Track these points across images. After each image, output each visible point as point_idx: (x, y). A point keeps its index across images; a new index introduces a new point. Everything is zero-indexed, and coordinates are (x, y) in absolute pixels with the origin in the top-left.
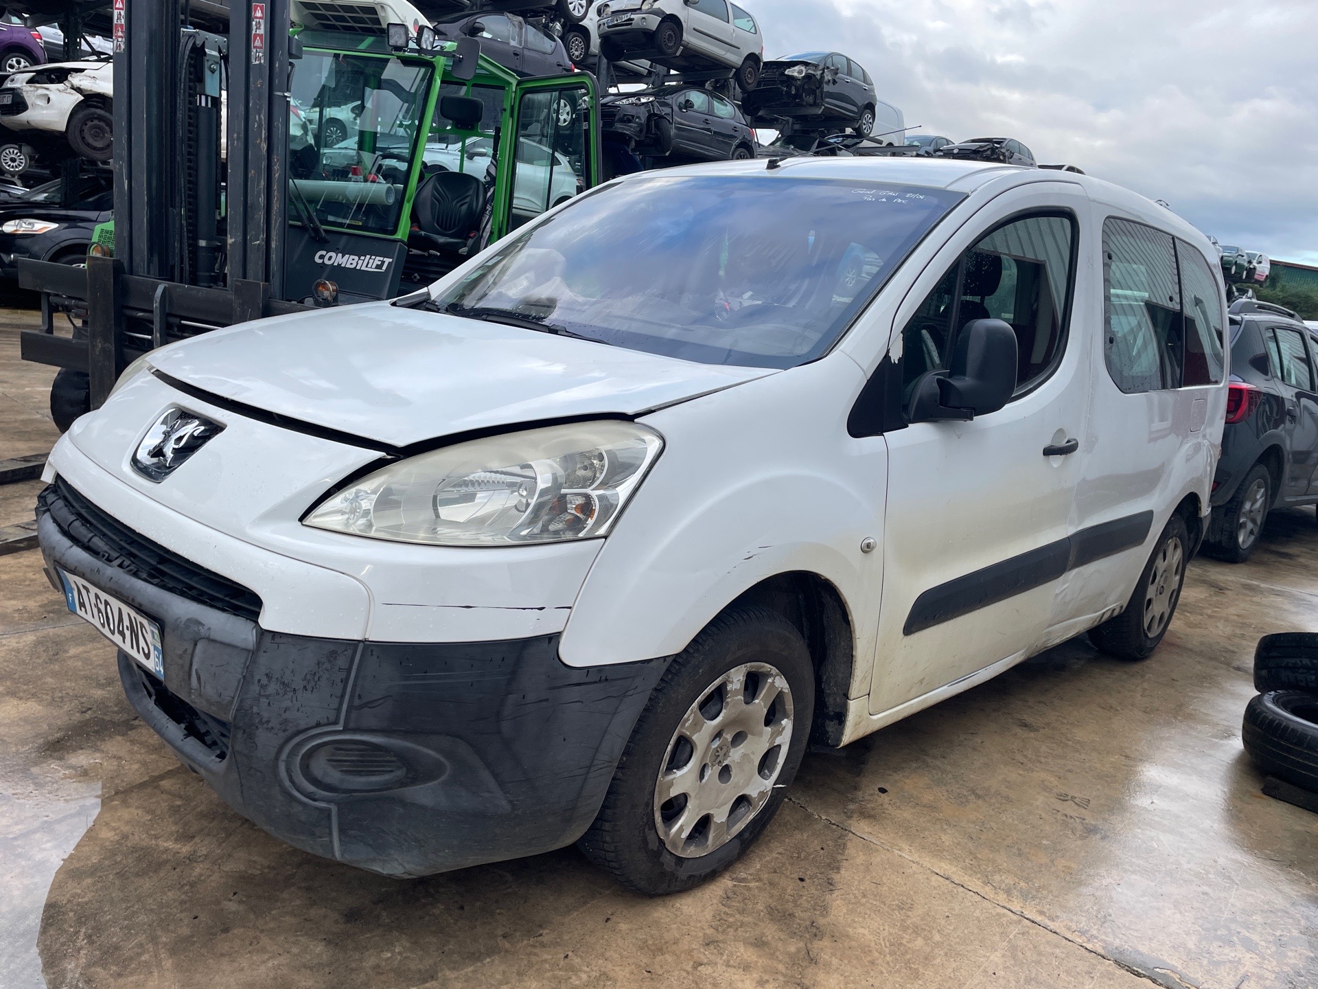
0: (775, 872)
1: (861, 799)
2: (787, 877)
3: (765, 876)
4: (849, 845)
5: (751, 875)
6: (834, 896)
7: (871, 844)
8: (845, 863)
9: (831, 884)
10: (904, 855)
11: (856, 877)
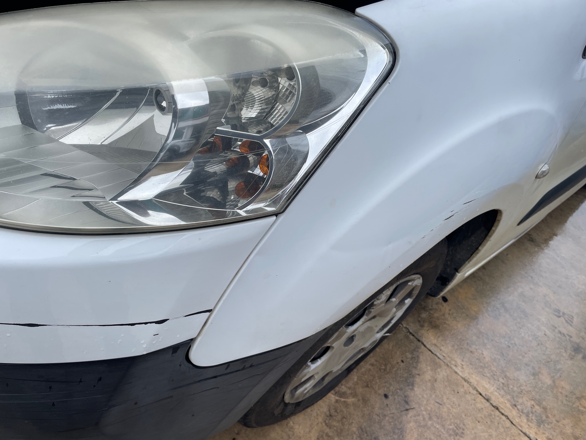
0: (367, 386)
1: (430, 307)
2: (376, 392)
3: (360, 390)
4: (422, 358)
5: (349, 388)
6: (409, 416)
7: (436, 358)
8: (417, 379)
9: (407, 402)
10: (458, 371)
11: (425, 396)
